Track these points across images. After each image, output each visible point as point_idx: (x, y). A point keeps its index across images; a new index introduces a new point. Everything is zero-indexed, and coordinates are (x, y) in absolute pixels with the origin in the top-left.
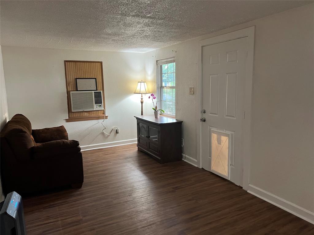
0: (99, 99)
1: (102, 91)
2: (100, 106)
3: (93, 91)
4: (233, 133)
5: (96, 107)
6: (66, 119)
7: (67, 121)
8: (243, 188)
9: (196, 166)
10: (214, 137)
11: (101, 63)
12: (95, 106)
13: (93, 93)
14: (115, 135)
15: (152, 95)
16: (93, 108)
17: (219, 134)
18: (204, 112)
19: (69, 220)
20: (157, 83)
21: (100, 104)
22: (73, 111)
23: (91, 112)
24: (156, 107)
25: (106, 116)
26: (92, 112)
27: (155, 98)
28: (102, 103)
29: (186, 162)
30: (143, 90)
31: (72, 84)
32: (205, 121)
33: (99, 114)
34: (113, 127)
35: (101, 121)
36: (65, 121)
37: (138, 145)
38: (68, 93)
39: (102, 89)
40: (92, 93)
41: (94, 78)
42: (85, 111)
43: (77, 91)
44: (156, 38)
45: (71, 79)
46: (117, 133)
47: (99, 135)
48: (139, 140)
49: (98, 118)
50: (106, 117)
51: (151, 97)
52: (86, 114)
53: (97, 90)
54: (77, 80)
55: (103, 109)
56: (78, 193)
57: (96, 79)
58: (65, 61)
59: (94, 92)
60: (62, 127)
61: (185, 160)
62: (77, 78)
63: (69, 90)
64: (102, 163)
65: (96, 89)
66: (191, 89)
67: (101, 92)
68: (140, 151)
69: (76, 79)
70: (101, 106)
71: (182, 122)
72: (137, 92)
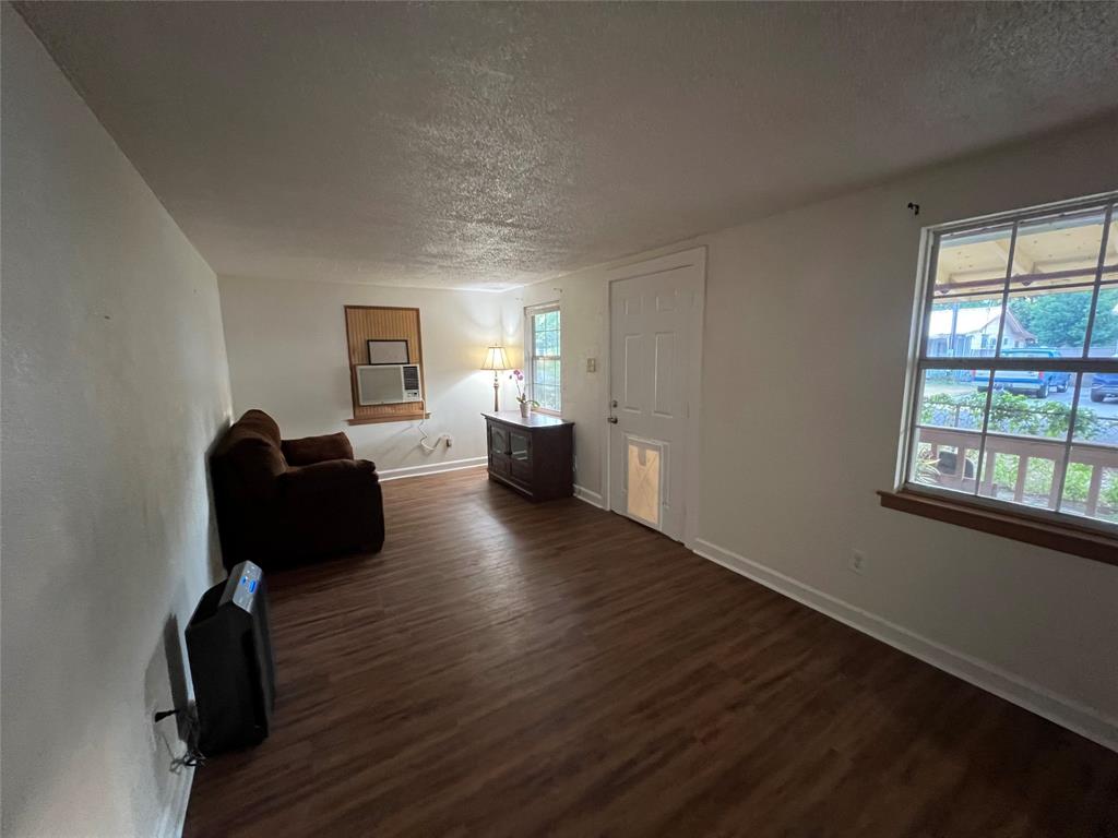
0: (412, 380)
1: (418, 366)
2: (415, 394)
3: (401, 366)
4: (666, 443)
5: (407, 397)
6: (349, 420)
7: (351, 423)
8: (686, 546)
9: (600, 506)
10: (634, 451)
11: (417, 310)
12: (405, 393)
13: (402, 370)
14: (445, 451)
15: (516, 373)
16: (401, 397)
17: (643, 447)
18: (615, 406)
19: (359, 614)
20: (526, 348)
21: (415, 391)
22: (362, 404)
23: (397, 406)
24: (524, 396)
25: (427, 412)
27: (521, 378)
28: (417, 388)
29: (581, 500)
30: (498, 363)
31: (360, 351)
32: (616, 422)
33: (414, 409)
34: (441, 435)
35: (416, 423)
36: (346, 424)
37: (489, 469)
38: (353, 368)
39: (418, 360)
40: (399, 369)
41: (403, 339)
42: (386, 403)
43: (370, 364)
44: (522, 264)
45: (359, 341)
46: (448, 445)
47: (412, 451)
48: (490, 460)
49: (411, 417)
50: (428, 416)
51: (515, 377)
52: (389, 410)
53: (409, 363)
54: (371, 343)
55: (421, 399)
56: (375, 560)
57: (406, 341)
58: (346, 307)
59: (404, 367)
60: (341, 434)
61: (579, 497)
62: (370, 339)
63: (353, 363)
64: (419, 504)
65: (407, 362)
66: (589, 360)
67: (416, 367)
68: (493, 480)
69: (368, 341)
70: (417, 395)
71: (573, 424)
72: (486, 366)
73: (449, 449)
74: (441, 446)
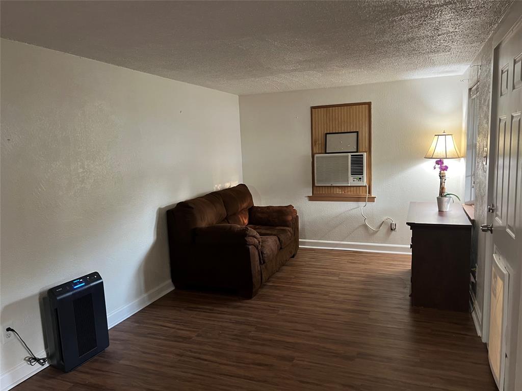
0: (357, 167)
1: (366, 154)
2: (360, 179)
3: (349, 154)
5: (352, 181)
6: (308, 196)
7: (311, 199)
11: (369, 104)
12: (351, 178)
13: (350, 157)
14: (389, 234)
15: (440, 162)
16: (347, 181)
17: (496, 272)
21: (360, 176)
22: (318, 185)
23: (346, 188)
25: (373, 196)
26: (349, 189)
28: (362, 174)
31: (320, 142)
33: (361, 192)
34: (384, 218)
35: (362, 204)
36: (307, 199)
38: (313, 156)
39: (367, 150)
40: (348, 156)
41: (355, 131)
42: (334, 185)
43: (326, 153)
45: (320, 132)
46: (392, 229)
47: (358, 228)
49: (358, 199)
50: (372, 199)
52: (339, 191)
53: (357, 152)
55: (367, 184)
57: (357, 132)
58: (312, 108)
59: (352, 155)
60: (291, 206)
62: (328, 132)
63: (315, 152)
65: (355, 151)
67: (362, 155)
69: (326, 134)
70: (362, 180)
72: (429, 154)
73: (393, 232)
74: (384, 229)
